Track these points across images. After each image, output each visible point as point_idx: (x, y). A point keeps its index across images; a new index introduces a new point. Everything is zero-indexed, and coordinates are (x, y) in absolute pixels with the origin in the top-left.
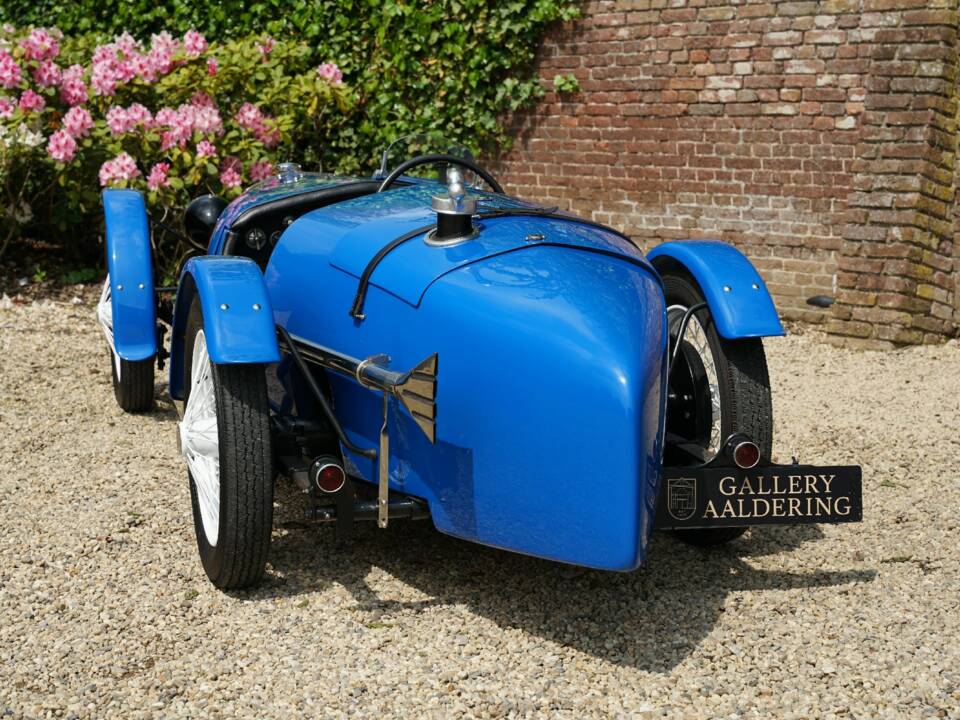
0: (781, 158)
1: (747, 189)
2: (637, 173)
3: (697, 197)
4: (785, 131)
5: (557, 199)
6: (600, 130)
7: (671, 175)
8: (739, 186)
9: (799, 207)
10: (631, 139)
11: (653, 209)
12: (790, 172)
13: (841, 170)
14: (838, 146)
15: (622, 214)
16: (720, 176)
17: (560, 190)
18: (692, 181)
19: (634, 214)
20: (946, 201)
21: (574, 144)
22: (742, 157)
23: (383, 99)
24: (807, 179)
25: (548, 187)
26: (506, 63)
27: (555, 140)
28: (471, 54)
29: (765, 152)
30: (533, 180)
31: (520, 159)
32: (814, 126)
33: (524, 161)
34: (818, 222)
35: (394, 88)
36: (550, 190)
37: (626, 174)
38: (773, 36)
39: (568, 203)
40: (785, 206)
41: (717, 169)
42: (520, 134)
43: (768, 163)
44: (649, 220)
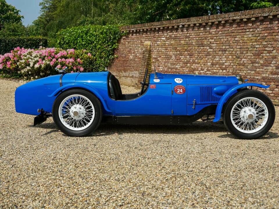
1: (134, 70)
2: (124, 68)
3: (129, 71)
4: (137, 63)
6: (120, 62)
7: (127, 68)
10: (123, 64)
11: (125, 73)
12: (138, 68)
16: (132, 68)
18: (129, 69)
20: (150, 72)
21: (118, 64)
22: (133, 66)
23: (98, 58)
26: (110, 53)
27: (116, 64)
28: (106, 52)
29: (135, 65)
30: (114, 69)
32: (139, 62)
33: (113, 66)
35: (99, 56)
38: (135, 51)
40: (137, 72)
42: (113, 63)
43: (136, 67)
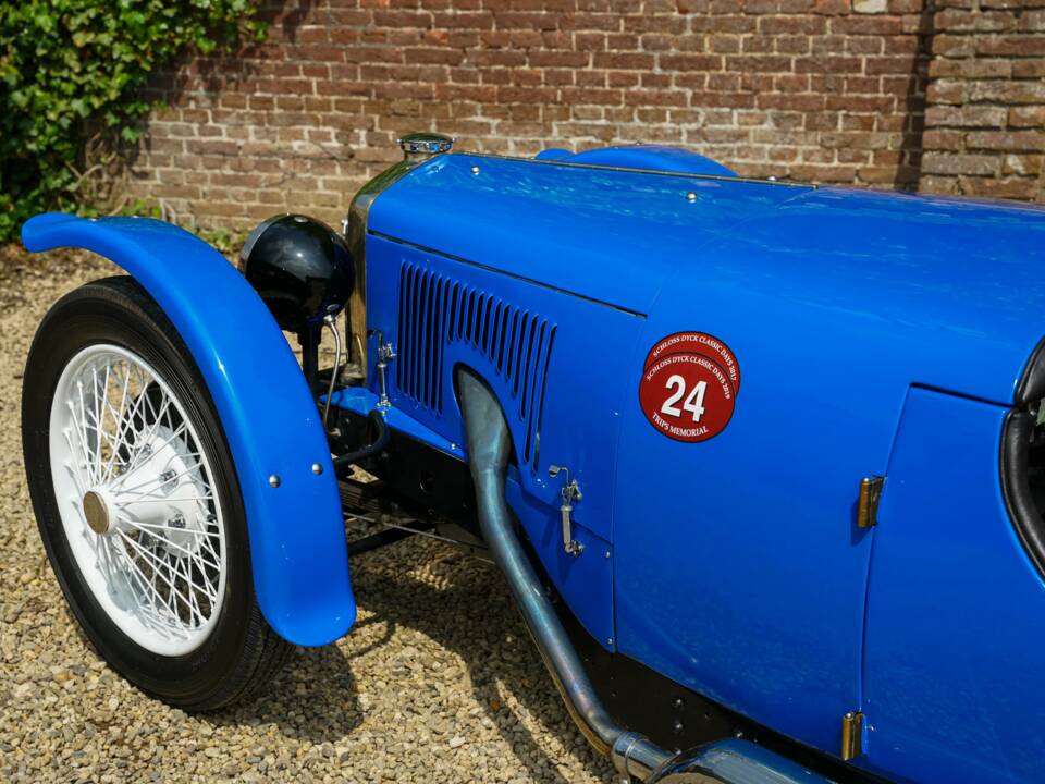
0: (758, 55)
1: (697, 100)
3: (607, 111)
4: (767, 17)
5: (351, 114)
6: (432, 15)
7: (561, 80)
8: (682, 95)
9: (785, 124)
10: (490, 28)
11: (528, 128)
12: (773, 74)
13: (859, 71)
14: (856, 37)
15: (473, 136)
17: (358, 102)
18: (600, 88)
19: (493, 136)
21: (384, 34)
22: (689, 54)
24: (803, 84)
25: (333, 98)
27: (348, 27)
29: (733, 46)
31: (280, 56)
32: (817, 9)
33: (288, 59)
34: (816, 143)
36: (337, 102)
37: (480, 78)
39: (372, 121)
40: (761, 123)
41: (647, 71)
42: (278, 18)
43: (736, 63)
44: (520, 145)
